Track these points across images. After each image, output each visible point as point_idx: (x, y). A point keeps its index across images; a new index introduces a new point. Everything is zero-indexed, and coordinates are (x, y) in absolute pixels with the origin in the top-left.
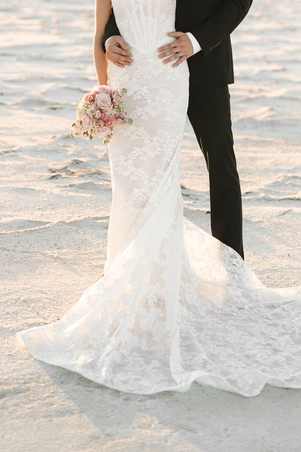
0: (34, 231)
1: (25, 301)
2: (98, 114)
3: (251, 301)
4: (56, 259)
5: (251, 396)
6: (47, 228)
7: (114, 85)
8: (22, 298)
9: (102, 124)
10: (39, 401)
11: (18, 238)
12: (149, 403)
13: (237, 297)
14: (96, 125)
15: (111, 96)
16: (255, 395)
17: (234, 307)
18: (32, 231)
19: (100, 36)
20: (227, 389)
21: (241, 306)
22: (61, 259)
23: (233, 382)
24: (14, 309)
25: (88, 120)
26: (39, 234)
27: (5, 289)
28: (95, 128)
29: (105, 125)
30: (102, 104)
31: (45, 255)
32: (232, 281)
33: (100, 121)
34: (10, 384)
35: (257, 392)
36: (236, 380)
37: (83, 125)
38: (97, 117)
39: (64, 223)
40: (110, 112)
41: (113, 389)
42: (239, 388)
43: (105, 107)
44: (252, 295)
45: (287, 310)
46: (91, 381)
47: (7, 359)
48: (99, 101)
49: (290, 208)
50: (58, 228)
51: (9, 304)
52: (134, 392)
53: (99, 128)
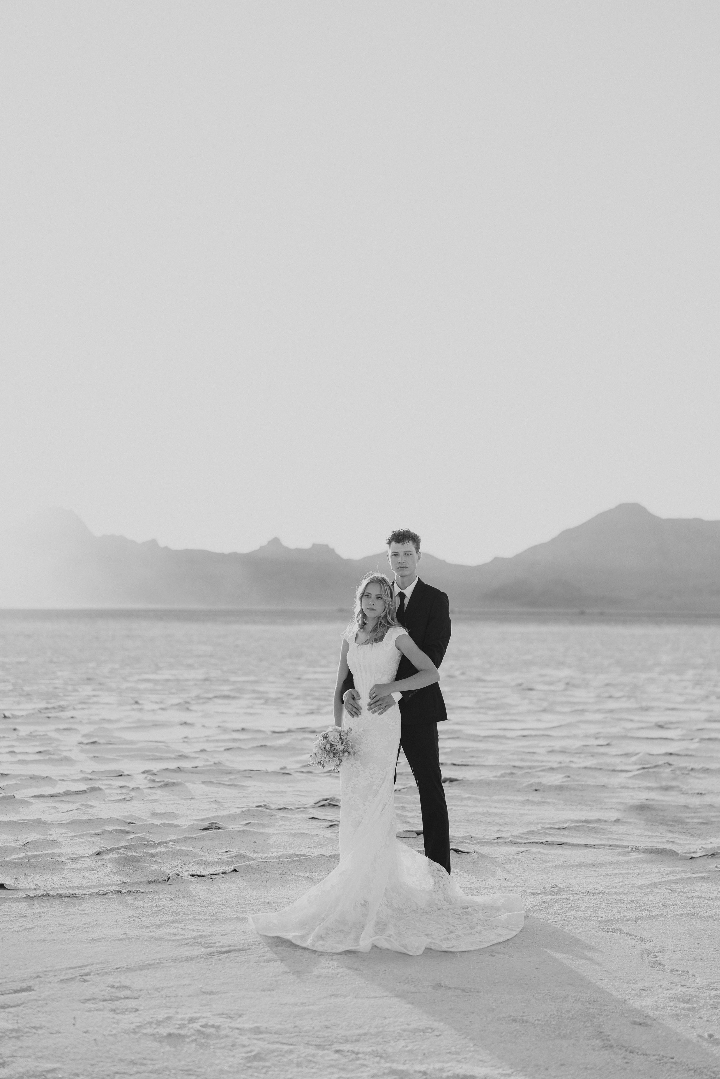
0: (295, 860)
1: (269, 903)
2: (328, 747)
3: (451, 903)
4: (307, 878)
5: (416, 955)
6: (307, 859)
7: (345, 727)
8: (267, 901)
9: (332, 755)
10: (255, 955)
11: (281, 865)
12: (335, 957)
13: (439, 900)
14: (327, 756)
15: (340, 734)
16: (418, 954)
17: (435, 907)
18: (294, 861)
19: (340, 689)
20: (398, 950)
21: (440, 907)
22: (310, 878)
23: (404, 946)
24: (258, 907)
25: (320, 752)
26: (299, 863)
27: (256, 896)
28: (326, 759)
29: (334, 757)
30: (333, 740)
31: (299, 876)
32: (438, 889)
33: (330, 753)
34: (237, 946)
35: (420, 952)
36: (406, 944)
37: (317, 756)
38: (327, 748)
39: (324, 855)
40: (340, 747)
41: (313, 950)
42: (408, 950)
43: (335, 742)
44: (452, 899)
45: (477, 910)
46: (299, 946)
47: (241, 934)
48: (330, 738)
49: (529, 849)
50: (317, 859)
51: (256, 904)
52: (327, 951)
53: (329, 758)
